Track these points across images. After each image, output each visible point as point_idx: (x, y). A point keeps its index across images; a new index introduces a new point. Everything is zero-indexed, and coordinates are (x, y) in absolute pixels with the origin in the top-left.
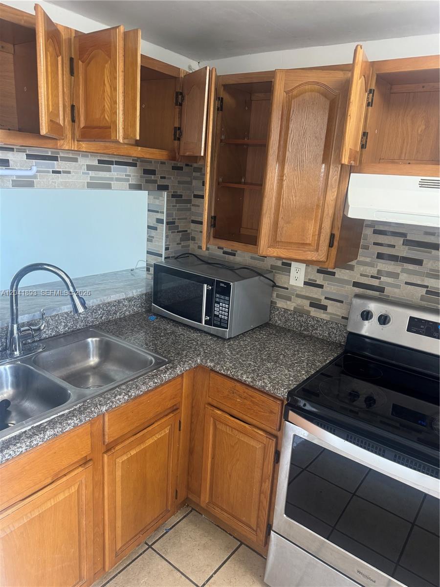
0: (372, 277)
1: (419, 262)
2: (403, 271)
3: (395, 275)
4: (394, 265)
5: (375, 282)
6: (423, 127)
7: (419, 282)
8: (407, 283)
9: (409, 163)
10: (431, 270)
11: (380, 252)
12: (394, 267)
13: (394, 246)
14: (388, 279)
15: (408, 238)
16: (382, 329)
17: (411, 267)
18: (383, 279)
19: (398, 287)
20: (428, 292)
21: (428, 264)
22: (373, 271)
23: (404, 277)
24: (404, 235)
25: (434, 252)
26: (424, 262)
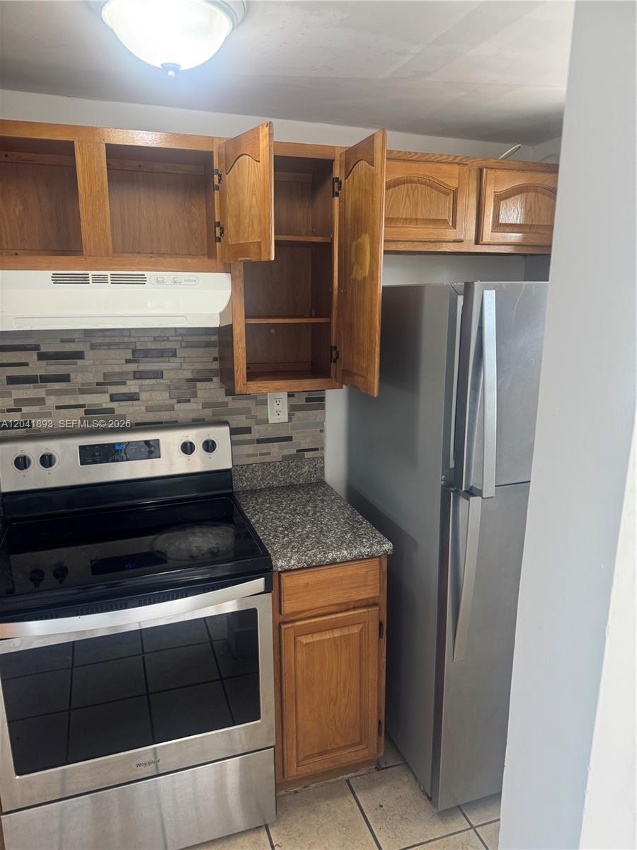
0: (9, 410)
1: (65, 378)
2: (49, 393)
3: (41, 401)
4: (34, 388)
5: (16, 417)
6: (21, 208)
7: (73, 403)
8: (58, 408)
9: (16, 254)
10: (82, 385)
11: (9, 375)
12: (36, 390)
13: (26, 364)
14: (32, 408)
15: (43, 349)
16: (49, 473)
17: (57, 386)
18: (24, 409)
19: (48, 415)
20: (87, 412)
21: (78, 379)
22: (9, 403)
23: (52, 401)
24: (36, 348)
25: (80, 362)
26: (72, 376)
